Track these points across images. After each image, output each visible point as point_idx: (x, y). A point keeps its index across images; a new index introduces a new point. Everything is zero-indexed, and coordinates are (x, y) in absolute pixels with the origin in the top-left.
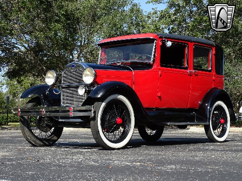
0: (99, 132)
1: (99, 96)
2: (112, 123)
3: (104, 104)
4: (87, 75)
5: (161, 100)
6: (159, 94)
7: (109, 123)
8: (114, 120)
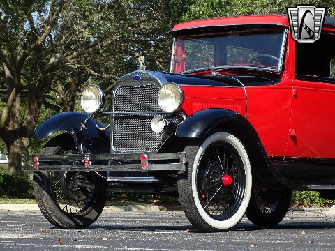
0: (193, 198)
1: (194, 135)
2: (214, 183)
3: (201, 150)
4: (167, 96)
5: (295, 144)
6: (293, 132)
7: (209, 185)
8: (217, 179)
